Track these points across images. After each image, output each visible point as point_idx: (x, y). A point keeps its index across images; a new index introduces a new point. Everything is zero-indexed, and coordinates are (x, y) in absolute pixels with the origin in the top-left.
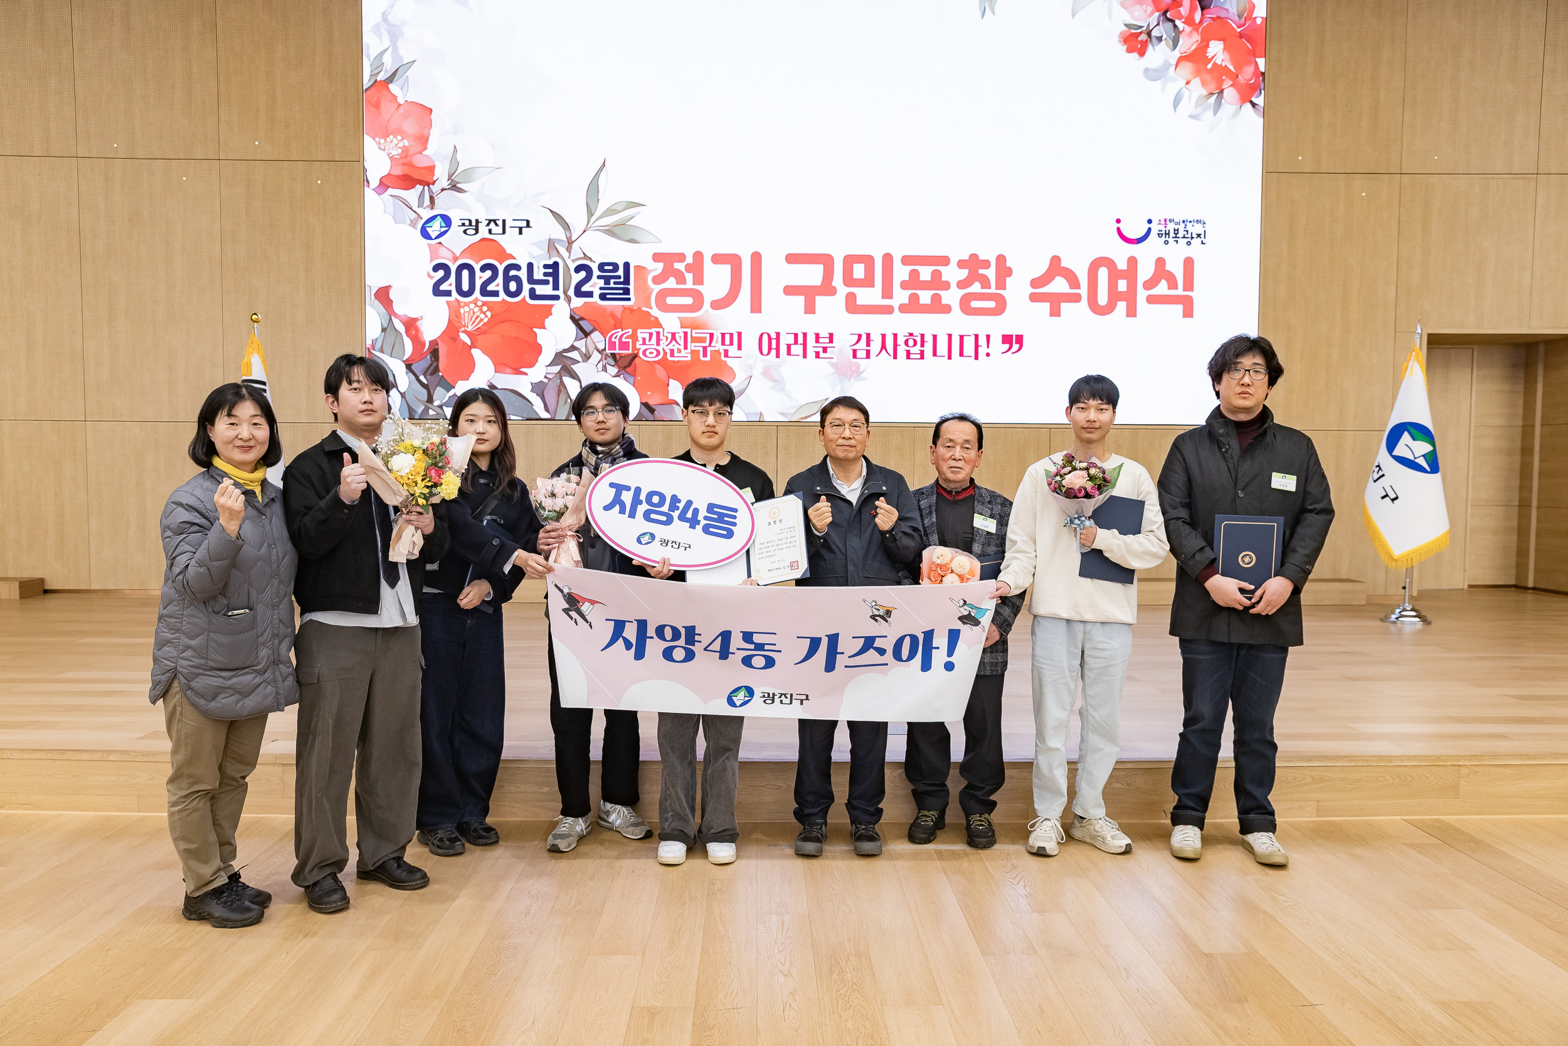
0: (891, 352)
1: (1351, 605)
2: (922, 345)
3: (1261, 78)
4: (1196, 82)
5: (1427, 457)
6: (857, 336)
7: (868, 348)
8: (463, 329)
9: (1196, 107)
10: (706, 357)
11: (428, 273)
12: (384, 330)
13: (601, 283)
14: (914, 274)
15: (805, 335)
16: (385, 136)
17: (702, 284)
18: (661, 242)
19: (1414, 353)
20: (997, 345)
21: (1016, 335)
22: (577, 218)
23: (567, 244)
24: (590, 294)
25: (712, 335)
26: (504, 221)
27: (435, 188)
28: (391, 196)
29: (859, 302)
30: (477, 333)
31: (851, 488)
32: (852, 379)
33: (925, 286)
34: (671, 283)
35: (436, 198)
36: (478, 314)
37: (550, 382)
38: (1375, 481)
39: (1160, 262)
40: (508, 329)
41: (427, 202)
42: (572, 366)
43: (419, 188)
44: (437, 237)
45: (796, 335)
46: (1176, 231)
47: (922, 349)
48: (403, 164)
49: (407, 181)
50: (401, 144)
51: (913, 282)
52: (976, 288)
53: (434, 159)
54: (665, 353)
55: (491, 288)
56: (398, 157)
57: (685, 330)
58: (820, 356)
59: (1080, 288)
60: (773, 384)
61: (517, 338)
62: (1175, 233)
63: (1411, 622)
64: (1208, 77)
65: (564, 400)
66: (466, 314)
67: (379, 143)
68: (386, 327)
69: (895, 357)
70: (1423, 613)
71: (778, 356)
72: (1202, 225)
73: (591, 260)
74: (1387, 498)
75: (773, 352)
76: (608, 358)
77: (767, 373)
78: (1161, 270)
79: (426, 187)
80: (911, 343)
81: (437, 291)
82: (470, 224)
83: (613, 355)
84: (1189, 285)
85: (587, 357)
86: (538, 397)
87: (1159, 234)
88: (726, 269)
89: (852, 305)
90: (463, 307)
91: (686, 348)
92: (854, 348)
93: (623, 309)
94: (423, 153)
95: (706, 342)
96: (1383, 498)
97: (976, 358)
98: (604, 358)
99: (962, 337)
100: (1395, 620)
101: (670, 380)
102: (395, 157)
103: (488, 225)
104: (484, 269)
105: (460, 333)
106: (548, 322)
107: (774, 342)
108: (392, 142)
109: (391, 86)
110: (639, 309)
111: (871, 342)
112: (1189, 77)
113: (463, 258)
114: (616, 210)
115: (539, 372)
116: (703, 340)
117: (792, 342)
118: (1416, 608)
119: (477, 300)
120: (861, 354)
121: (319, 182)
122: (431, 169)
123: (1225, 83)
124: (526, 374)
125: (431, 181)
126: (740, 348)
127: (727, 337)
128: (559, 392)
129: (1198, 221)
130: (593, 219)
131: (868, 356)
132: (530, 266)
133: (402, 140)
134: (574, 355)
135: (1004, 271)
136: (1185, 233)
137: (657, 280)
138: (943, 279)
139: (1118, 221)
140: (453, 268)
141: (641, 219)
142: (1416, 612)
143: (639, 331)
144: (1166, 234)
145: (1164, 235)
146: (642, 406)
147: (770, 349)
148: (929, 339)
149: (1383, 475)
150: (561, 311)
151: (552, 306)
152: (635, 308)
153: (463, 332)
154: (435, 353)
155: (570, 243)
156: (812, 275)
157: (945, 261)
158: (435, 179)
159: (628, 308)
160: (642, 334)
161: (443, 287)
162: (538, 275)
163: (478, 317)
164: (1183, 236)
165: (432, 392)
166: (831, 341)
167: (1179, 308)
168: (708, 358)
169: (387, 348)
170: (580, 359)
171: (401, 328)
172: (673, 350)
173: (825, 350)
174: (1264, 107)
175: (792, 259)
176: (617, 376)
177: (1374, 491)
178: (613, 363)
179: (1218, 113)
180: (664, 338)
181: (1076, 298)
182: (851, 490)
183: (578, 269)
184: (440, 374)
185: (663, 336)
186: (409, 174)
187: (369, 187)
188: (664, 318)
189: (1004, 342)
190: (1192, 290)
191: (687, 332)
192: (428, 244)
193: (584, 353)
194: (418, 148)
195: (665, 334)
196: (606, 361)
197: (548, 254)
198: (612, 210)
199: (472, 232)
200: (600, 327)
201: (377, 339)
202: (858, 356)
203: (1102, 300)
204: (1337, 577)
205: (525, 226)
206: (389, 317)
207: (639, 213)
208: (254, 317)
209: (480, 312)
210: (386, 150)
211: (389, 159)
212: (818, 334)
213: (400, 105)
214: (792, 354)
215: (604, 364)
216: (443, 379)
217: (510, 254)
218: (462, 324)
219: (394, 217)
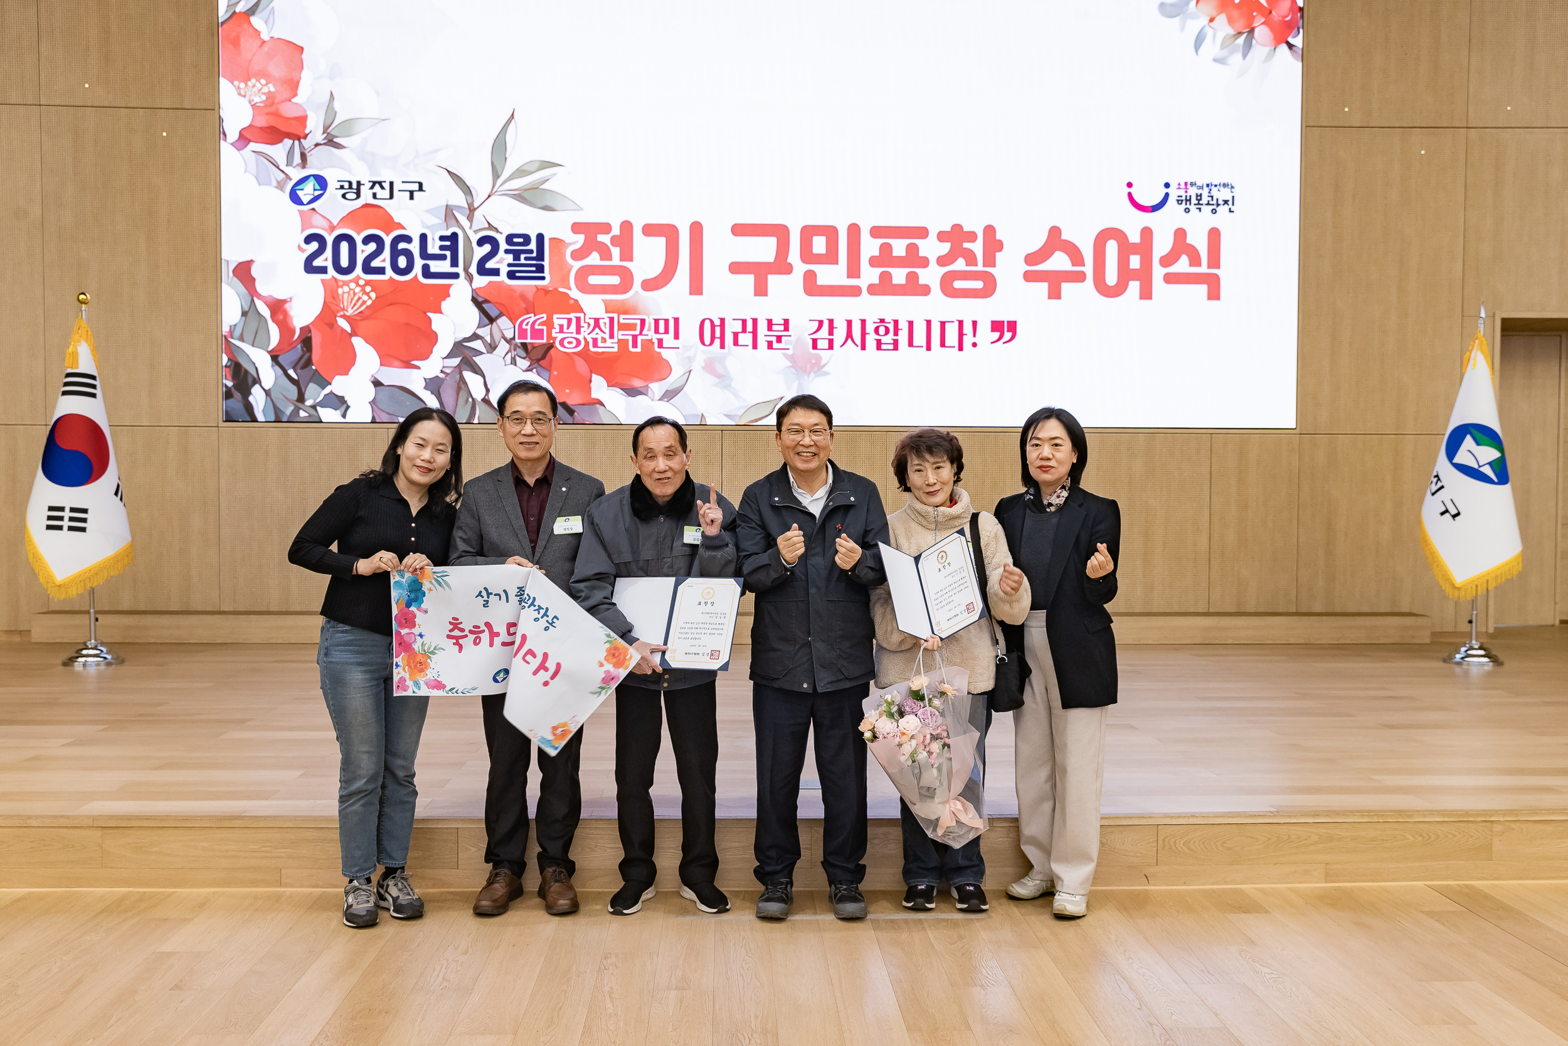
0: (858, 341)
1: (1413, 644)
2: (896, 334)
3: (1299, 15)
4: (1222, 19)
5: (1494, 465)
6: (817, 323)
7: (831, 337)
8: (342, 313)
9: (1222, 49)
10: (637, 347)
11: (299, 245)
12: (244, 314)
13: (510, 258)
14: (886, 249)
15: (755, 321)
16: (246, 79)
17: (631, 260)
18: (582, 209)
19: (1477, 341)
20: (986, 334)
21: (1008, 322)
22: (480, 182)
23: (468, 212)
24: (495, 272)
25: (643, 322)
26: (391, 184)
27: (308, 143)
28: (254, 152)
29: (820, 282)
30: (358, 318)
31: (814, 498)
32: (812, 374)
33: (899, 262)
34: (594, 259)
35: (308, 155)
36: (360, 295)
37: (447, 378)
38: (1433, 494)
39: (1180, 234)
40: (397, 314)
41: (297, 159)
42: (474, 358)
43: (288, 142)
45: (744, 322)
46: (1199, 197)
47: (896, 338)
48: (268, 114)
49: (273, 135)
50: (265, 90)
51: (884, 258)
52: (960, 265)
53: (306, 108)
54: (587, 343)
55: (375, 263)
56: (262, 105)
57: (611, 315)
58: (774, 347)
59: (1084, 265)
60: (717, 380)
61: (407, 324)
62: (1197, 199)
63: (1479, 662)
64: (1235, 13)
65: (465, 399)
66: (346, 296)
67: (239, 87)
68: (246, 309)
69: (863, 348)
70: (1494, 653)
71: (722, 346)
72: (1229, 190)
73: (497, 230)
74: (1448, 514)
75: (717, 342)
76: (518, 349)
77: (709, 367)
78: (1181, 243)
79: (296, 142)
80: (882, 330)
81: (309, 268)
82: (350, 187)
83: (524, 346)
84: (1214, 261)
85: (492, 347)
86: (433, 396)
87: (1178, 200)
88: (661, 242)
89: (811, 286)
90: (342, 287)
91: (612, 336)
92: (815, 336)
93: (536, 290)
94: (294, 100)
95: (636, 330)
96: (1442, 514)
97: (961, 348)
98: (512, 347)
99: (943, 324)
100: (1461, 660)
101: (593, 375)
102: (258, 105)
103: (372, 188)
104: (367, 240)
105: (338, 319)
106: (445, 305)
107: (718, 330)
108: (254, 86)
109: (253, 19)
110: (556, 289)
111: (835, 330)
112: (1214, 13)
113: (342, 227)
114: (527, 171)
115: (434, 365)
116: (632, 327)
117: (738, 327)
118: (1485, 646)
119: (358, 278)
120: (823, 344)
121: (165, 134)
122: (302, 120)
123: (1256, 19)
124: (418, 368)
125: (302, 135)
126: (676, 337)
127: (662, 324)
128: (459, 389)
129: (1225, 185)
130: (500, 181)
131: (831, 347)
132: (423, 238)
133: (267, 84)
134: (477, 345)
135: (993, 245)
136: (1210, 199)
137: (578, 255)
138: (921, 254)
139: (1129, 185)
140: (330, 240)
141: (557, 182)
142: (1485, 650)
143: (555, 316)
144: (1187, 200)
145: (1184, 202)
147: (713, 338)
148: (903, 326)
149: (1442, 487)
150: (460, 292)
151: (449, 286)
152: (551, 289)
153: (341, 316)
154: (306, 341)
155: (472, 210)
156: (764, 249)
157: (922, 233)
158: (307, 131)
159: (541, 289)
160: (558, 320)
161: (317, 263)
162: (433, 248)
163: (359, 298)
164: (1206, 202)
165: (303, 389)
166: (786, 329)
167: (1203, 289)
168: (639, 349)
169: (249, 336)
170: (483, 349)
171: (265, 311)
172: (597, 339)
173: (779, 339)
174: (1303, 49)
175: (739, 230)
176: (529, 370)
177: (1432, 506)
178: (524, 355)
179: (1248, 56)
180: (586, 325)
181: (1080, 277)
182: (814, 501)
183: (481, 242)
184: (314, 367)
185: (585, 322)
186: (275, 125)
187: (226, 141)
188: (585, 300)
189: (993, 330)
190: (1218, 267)
191: (613, 318)
192: (298, 210)
193: (489, 342)
194: (286, 94)
195: (587, 320)
196: (515, 353)
197: (445, 224)
198: (523, 171)
199: (352, 196)
200: (508, 312)
201: (235, 325)
202: (819, 347)
203: (1111, 278)
204: (1396, 610)
205: (417, 189)
206: (250, 299)
207: (555, 174)
208: (82, 297)
209: (362, 292)
210: (247, 97)
211: (251, 107)
212: (771, 320)
213: (264, 42)
214: (739, 344)
215: (513, 356)
216: (317, 373)
217: (399, 223)
218: (340, 308)
219: (256, 178)
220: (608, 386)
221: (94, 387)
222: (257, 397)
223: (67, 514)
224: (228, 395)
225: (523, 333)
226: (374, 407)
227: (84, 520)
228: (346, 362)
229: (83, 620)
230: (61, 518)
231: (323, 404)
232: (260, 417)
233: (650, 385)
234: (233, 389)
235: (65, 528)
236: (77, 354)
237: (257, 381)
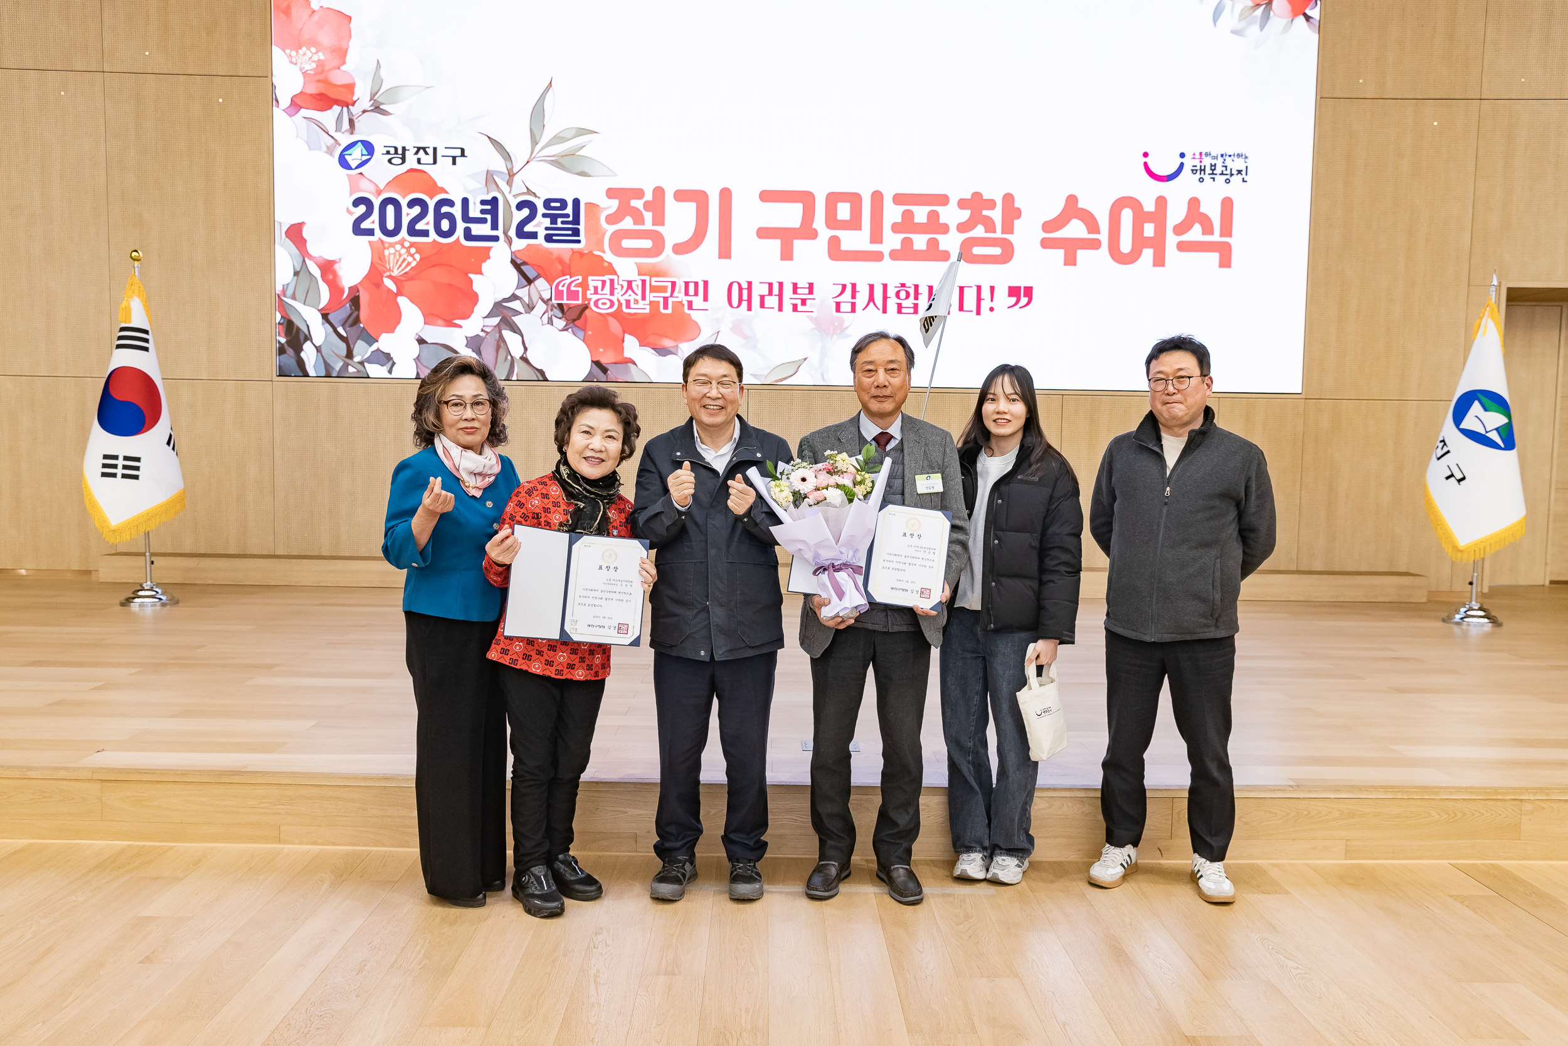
0: (880, 304)
1: (1410, 603)
2: (916, 298)
5: (1500, 429)
6: (841, 286)
7: (853, 301)
8: (388, 274)
9: (1240, 20)
10: (667, 309)
11: (348, 208)
12: (296, 274)
13: (547, 222)
14: (908, 215)
15: (781, 284)
16: (298, 47)
17: (663, 224)
18: (616, 175)
19: (1488, 309)
20: (1003, 299)
21: (1024, 287)
22: (519, 148)
23: (508, 177)
24: (534, 235)
25: (674, 283)
26: (435, 149)
27: (355, 110)
28: (305, 118)
29: (844, 247)
30: (403, 279)
32: (835, 336)
33: (920, 229)
34: (627, 223)
35: (356, 121)
36: (405, 256)
37: (487, 337)
38: (1439, 459)
39: (1194, 203)
40: (441, 275)
41: (346, 125)
42: (513, 318)
43: (337, 109)
44: (358, 166)
45: (771, 285)
46: (1213, 167)
47: (916, 302)
48: (319, 81)
49: (323, 101)
50: (316, 58)
51: (906, 225)
52: (979, 231)
53: (354, 76)
54: (620, 304)
55: (420, 226)
56: (313, 72)
57: (643, 278)
58: (798, 310)
59: (1099, 233)
60: (744, 341)
61: (450, 285)
62: (1211, 169)
63: (1478, 624)
65: (504, 357)
66: (392, 257)
67: (290, 55)
68: (299, 270)
69: (885, 311)
70: (1493, 614)
71: (749, 309)
72: (1244, 159)
73: (536, 196)
74: (1453, 478)
75: (744, 304)
76: (555, 310)
77: (736, 328)
78: (1194, 213)
79: (345, 109)
80: (903, 295)
81: (357, 230)
82: (396, 152)
83: (561, 306)
84: (1227, 230)
85: (530, 308)
87: (1193, 170)
88: (691, 207)
89: (836, 251)
90: (388, 249)
91: (644, 298)
92: (838, 300)
93: (572, 252)
94: (342, 68)
95: (666, 292)
96: (1448, 478)
97: (978, 313)
98: (549, 308)
99: (962, 289)
100: (1460, 621)
101: (626, 335)
102: (309, 72)
103: (417, 153)
104: (412, 204)
105: (384, 279)
106: (485, 267)
107: (745, 293)
108: (304, 54)
110: (591, 252)
111: (857, 294)
113: (388, 191)
114: (564, 138)
115: (475, 323)
116: (662, 289)
117: (766, 292)
118: (1485, 607)
119: (404, 240)
120: (845, 307)
121: (221, 100)
122: (350, 87)
124: (460, 327)
125: (350, 102)
126: (706, 299)
127: (691, 287)
128: (498, 347)
129: (1239, 156)
130: (538, 148)
131: (853, 310)
132: (465, 202)
133: (316, 53)
134: (516, 305)
135: (1012, 212)
136: (1224, 169)
137: (612, 219)
138: (941, 221)
139: (1146, 155)
140: (376, 204)
141: (592, 149)
142: (1484, 611)
143: (590, 278)
144: (1201, 170)
145: (1198, 172)
146: (593, 364)
147: (740, 300)
148: (924, 290)
149: (1448, 452)
150: (500, 253)
151: (490, 248)
152: (586, 252)
153: (387, 277)
154: (355, 301)
155: (511, 175)
156: (790, 215)
157: (943, 200)
158: (355, 98)
159: (577, 252)
161: (365, 225)
162: (475, 211)
163: (405, 260)
164: (1221, 172)
165: (352, 346)
166: (811, 292)
167: (1215, 257)
168: (669, 311)
169: (300, 295)
170: (521, 309)
171: (316, 272)
172: (629, 300)
173: (804, 302)
174: (1319, 21)
175: (767, 196)
176: (565, 329)
177: (1436, 470)
178: (560, 315)
179: (1266, 27)
180: (619, 287)
181: (1095, 245)
183: (520, 206)
185: (618, 284)
186: (324, 93)
187: (278, 107)
188: (619, 263)
189: (1010, 295)
190: (1230, 236)
191: (645, 280)
192: (348, 175)
193: (527, 303)
194: (336, 63)
195: (621, 282)
196: (552, 313)
197: (486, 188)
198: (561, 138)
199: (398, 161)
200: (545, 273)
201: (288, 284)
202: (841, 311)
203: (1126, 246)
204: (1393, 570)
205: (460, 155)
206: (302, 259)
207: (591, 141)
208: (134, 254)
209: (407, 254)
210: (298, 65)
211: (302, 75)
212: (796, 284)
213: (314, 11)
214: (766, 306)
215: (550, 316)
216: (364, 331)
217: (442, 188)
218: (387, 268)
219: (307, 144)
220: (640, 346)
221: (147, 341)
222: (309, 354)
223: (120, 462)
224: (281, 351)
225: (559, 294)
226: (419, 363)
227: (137, 468)
228: (392, 320)
229: (140, 561)
230: (115, 466)
231: (369, 360)
232: (311, 372)
233: (679, 345)
234: (286, 345)
235: (119, 476)
236: (130, 309)
237: (308, 338)
